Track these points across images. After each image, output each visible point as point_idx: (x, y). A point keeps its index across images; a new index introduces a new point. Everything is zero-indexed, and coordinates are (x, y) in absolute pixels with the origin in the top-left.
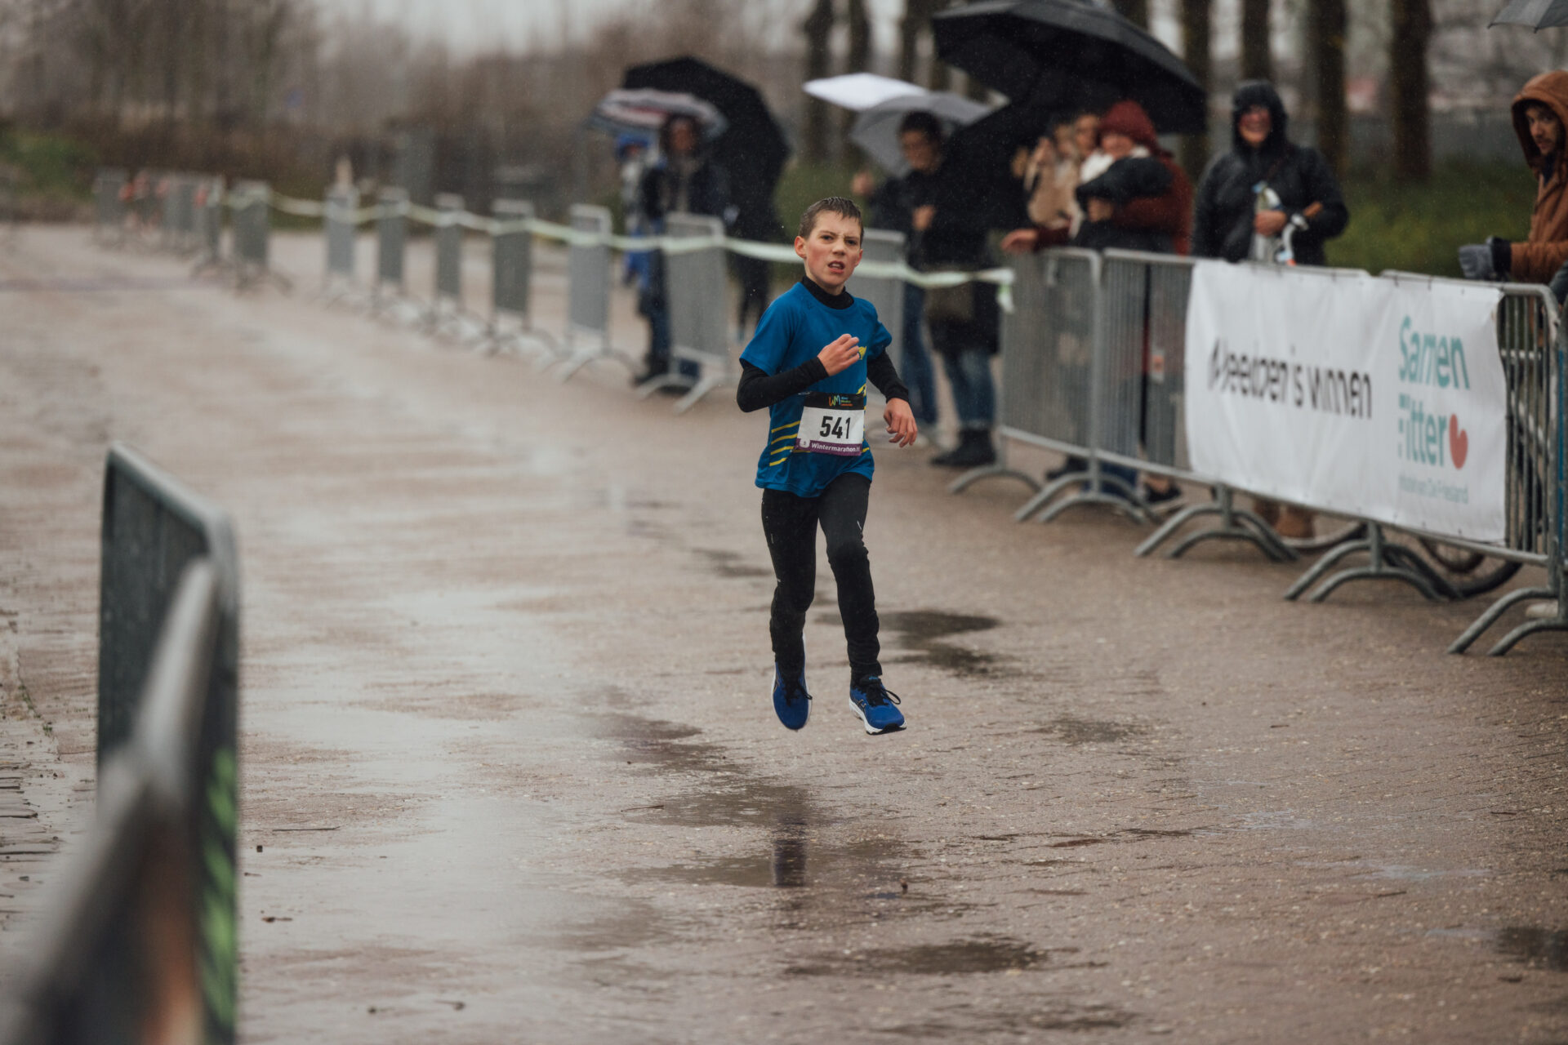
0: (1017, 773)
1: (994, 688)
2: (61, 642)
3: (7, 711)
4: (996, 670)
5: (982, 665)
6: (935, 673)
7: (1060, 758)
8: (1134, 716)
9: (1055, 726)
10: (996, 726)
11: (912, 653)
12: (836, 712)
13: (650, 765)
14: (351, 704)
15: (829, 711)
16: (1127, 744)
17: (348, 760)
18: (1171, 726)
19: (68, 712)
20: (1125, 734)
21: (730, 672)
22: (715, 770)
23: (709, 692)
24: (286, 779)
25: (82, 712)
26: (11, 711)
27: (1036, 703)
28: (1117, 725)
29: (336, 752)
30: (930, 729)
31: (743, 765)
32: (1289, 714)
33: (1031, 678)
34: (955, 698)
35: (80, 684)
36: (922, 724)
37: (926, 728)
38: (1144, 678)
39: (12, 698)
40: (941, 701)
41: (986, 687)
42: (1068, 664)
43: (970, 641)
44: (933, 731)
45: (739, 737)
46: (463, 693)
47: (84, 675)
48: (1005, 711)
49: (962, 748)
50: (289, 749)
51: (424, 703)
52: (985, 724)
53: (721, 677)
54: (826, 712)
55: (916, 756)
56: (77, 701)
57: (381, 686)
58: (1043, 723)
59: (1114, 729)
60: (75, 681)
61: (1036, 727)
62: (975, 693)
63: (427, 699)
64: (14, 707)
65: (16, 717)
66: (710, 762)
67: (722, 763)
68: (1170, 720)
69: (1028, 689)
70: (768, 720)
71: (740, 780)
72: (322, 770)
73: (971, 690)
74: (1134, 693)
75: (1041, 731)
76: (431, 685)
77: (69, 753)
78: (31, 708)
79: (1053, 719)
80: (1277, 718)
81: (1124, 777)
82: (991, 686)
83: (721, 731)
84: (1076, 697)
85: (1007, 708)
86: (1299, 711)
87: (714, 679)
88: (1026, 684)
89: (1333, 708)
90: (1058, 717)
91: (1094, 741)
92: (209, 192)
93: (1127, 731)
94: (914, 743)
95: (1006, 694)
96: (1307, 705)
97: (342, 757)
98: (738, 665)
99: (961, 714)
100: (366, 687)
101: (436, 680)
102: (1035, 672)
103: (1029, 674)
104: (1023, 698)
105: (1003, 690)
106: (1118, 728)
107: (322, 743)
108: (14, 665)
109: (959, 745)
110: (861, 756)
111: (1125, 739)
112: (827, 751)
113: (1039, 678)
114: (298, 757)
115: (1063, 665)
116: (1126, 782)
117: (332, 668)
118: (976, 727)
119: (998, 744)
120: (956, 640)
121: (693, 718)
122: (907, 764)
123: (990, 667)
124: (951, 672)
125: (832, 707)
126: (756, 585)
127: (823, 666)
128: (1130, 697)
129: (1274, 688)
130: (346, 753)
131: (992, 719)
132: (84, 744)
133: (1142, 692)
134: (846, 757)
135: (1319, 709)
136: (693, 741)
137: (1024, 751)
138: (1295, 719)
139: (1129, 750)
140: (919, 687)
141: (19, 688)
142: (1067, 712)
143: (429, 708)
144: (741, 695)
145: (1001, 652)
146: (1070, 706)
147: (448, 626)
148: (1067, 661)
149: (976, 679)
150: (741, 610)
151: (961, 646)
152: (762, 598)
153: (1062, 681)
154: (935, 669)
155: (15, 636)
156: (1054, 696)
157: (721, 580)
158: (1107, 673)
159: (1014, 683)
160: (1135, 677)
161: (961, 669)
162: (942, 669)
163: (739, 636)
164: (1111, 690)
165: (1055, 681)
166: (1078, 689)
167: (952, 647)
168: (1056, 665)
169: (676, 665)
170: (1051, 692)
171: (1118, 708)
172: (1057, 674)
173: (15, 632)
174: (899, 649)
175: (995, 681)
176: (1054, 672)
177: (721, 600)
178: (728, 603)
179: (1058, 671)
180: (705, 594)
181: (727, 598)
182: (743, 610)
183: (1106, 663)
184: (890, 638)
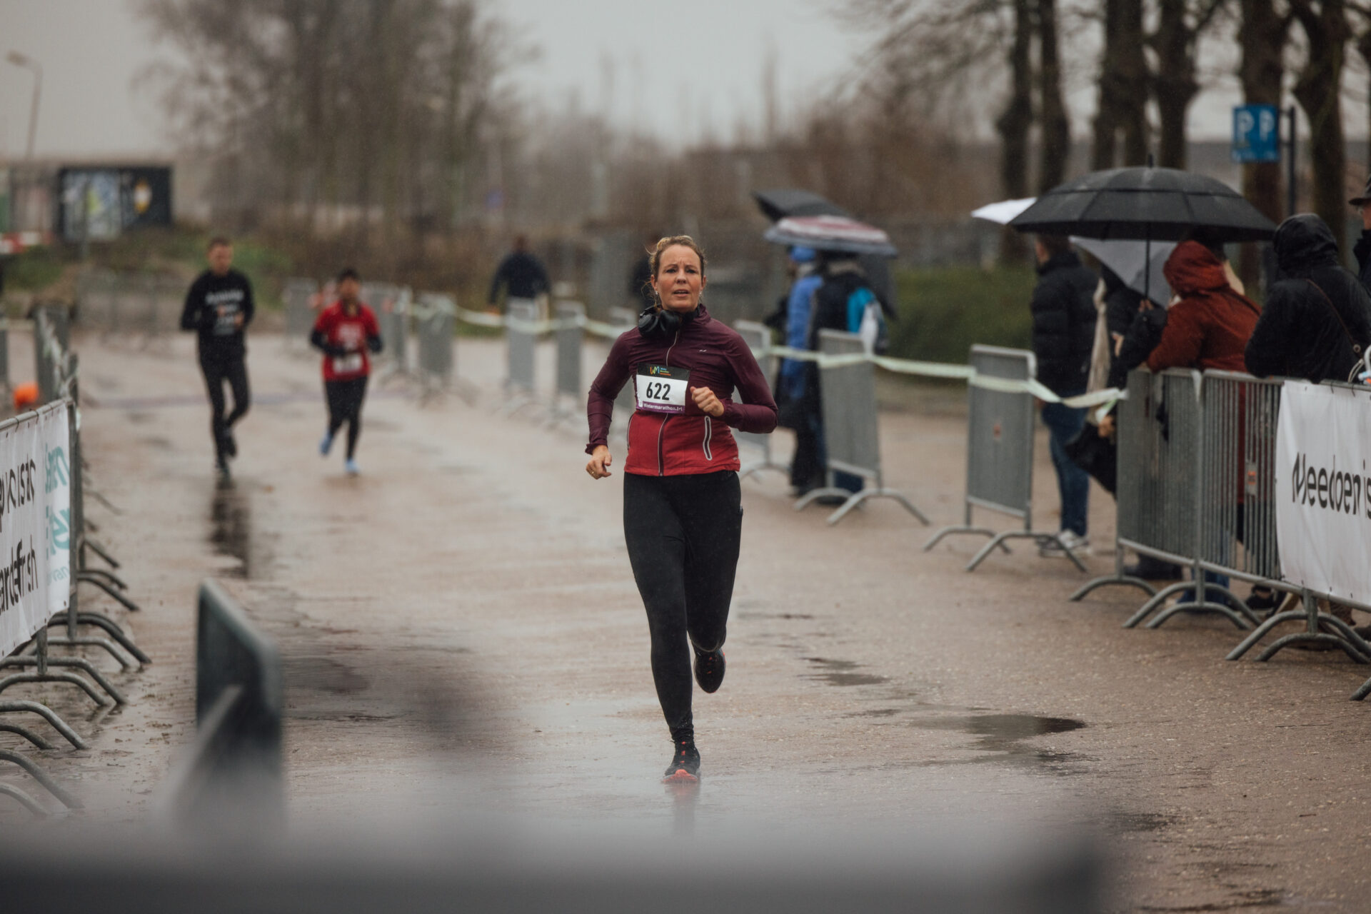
4: (1067, 768)
5: (1055, 763)
6: (1009, 771)
8: (1178, 808)
9: (1103, 818)
10: (1050, 818)
11: (993, 753)
16: (1165, 832)
18: (1210, 817)
20: (1165, 824)
27: (1091, 798)
28: (1160, 816)
32: (1320, 804)
33: (1095, 775)
34: (1020, 794)
38: (1199, 774)
40: (1006, 797)
41: (1052, 783)
42: (1134, 762)
48: (1061, 805)
59: (1157, 820)
62: (1040, 788)
68: (1210, 811)
69: (1088, 785)
73: (1038, 785)
74: (1185, 788)
80: (1308, 808)
84: (1129, 791)
86: (1330, 802)
88: (1089, 780)
89: (1362, 798)
90: (1109, 809)
92: (396, 299)
93: (1168, 821)
95: (1067, 789)
96: (1339, 797)
102: (1100, 770)
103: (1095, 771)
105: (1065, 786)
106: (1160, 819)
108: (163, 773)
111: (1164, 828)
113: (1103, 774)
115: (1128, 763)
116: (1152, 866)
120: (1036, 741)
123: (1061, 765)
124: (1023, 770)
126: (861, 692)
127: (906, 767)
128: (1180, 791)
129: (1314, 781)
133: (1192, 787)
135: (1350, 799)
138: (1324, 809)
139: (1164, 838)
142: (1118, 805)
145: (1075, 751)
146: (1122, 799)
147: (568, 733)
148: (1135, 759)
149: (1043, 776)
150: (843, 716)
151: (1040, 746)
152: (866, 704)
153: (1123, 777)
154: (1009, 768)
155: (167, 746)
156: (1111, 791)
157: (832, 688)
158: (1167, 770)
159: (1078, 780)
160: (1190, 773)
161: (1032, 767)
162: (1015, 767)
163: (836, 739)
164: (1164, 784)
165: (1117, 778)
166: (1133, 785)
167: (1032, 747)
168: (1122, 763)
169: (772, 767)
170: (1108, 788)
171: (1165, 800)
172: (1120, 771)
173: (168, 743)
174: (981, 749)
175: (1061, 778)
176: (1118, 769)
177: (826, 707)
178: (834, 709)
179: (1122, 768)
180: (813, 701)
181: (834, 704)
182: (845, 716)
183: (1169, 760)
184: (975, 740)
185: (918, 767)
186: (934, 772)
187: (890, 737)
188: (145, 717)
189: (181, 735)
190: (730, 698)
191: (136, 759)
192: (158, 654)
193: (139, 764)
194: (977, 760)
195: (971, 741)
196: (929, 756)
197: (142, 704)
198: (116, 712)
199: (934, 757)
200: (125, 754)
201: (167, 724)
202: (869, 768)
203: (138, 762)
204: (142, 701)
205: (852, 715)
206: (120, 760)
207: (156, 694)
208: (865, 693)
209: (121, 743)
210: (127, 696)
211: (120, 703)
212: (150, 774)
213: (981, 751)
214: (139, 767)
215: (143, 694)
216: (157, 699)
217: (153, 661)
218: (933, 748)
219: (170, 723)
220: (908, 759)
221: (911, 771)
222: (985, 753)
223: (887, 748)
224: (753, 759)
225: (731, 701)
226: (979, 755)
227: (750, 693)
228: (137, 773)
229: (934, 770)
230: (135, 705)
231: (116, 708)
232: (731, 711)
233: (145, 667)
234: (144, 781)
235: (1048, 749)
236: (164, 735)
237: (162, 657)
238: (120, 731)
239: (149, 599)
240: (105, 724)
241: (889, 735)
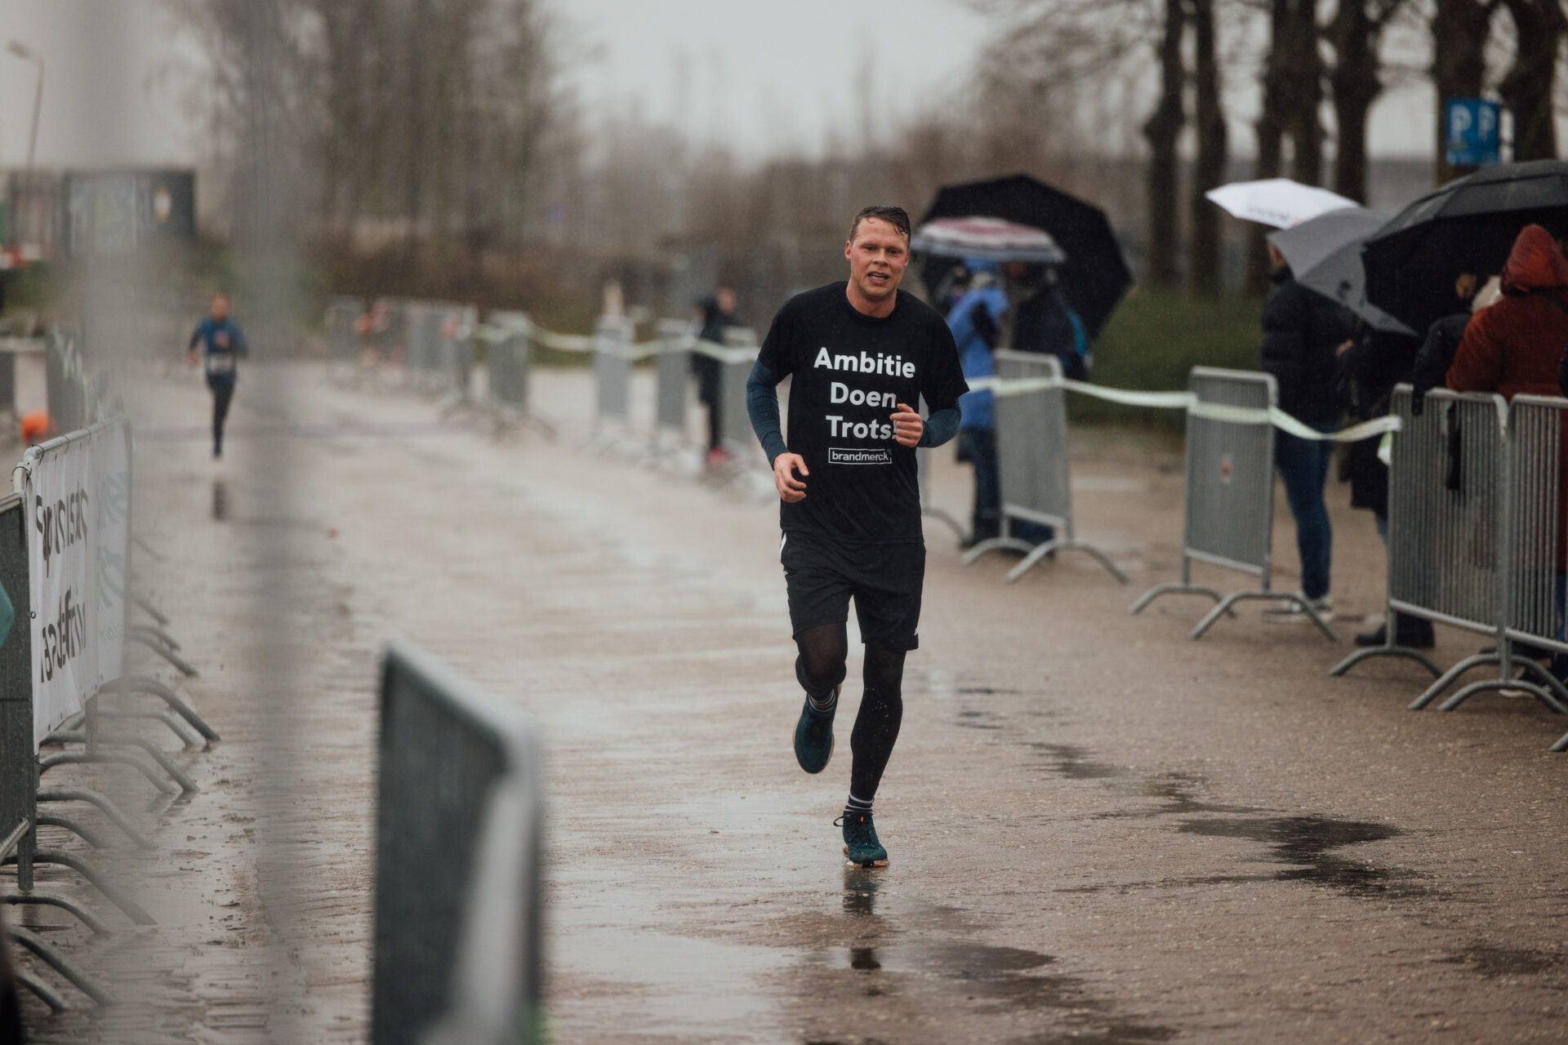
0: (1425, 1011)
1: (1392, 909)
2: (307, 853)
3: (246, 936)
4: (1395, 887)
5: (1378, 882)
6: (1323, 892)
7: (1474, 994)
8: (1559, 943)
9: (1467, 955)
10: (1398, 954)
11: (1296, 867)
12: (1208, 938)
13: (994, 1001)
14: (643, 927)
15: (1201, 936)
16: (1553, 976)
17: (644, 994)
19: (316, 936)
20: (1550, 965)
21: (1083, 890)
22: (1070, 1005)
23: (1060, 914)
24: (573, 1016)
25: (333, 937)
26: (252, 934)
27: (1443, 928)
28: (1539, 953)
29: (629, 984)
30: (1320, 958)
31: (1103, 1001)
33: (1436, 898)
34: (1349, 921)
35: (329, 903)
36: (1311, 952)
37: (1315, 957)
39: (252, 919)
40: (1332, 925)
41: (1386, 908)
42: (1479, 880)
43: (1362, 854)
44: (1324, 961)
45: (1097, 968)
46: (774, 915)
47: (334, 893)
48: (1407, 937)
49: (1358, 981)
50: (573, 981)
51: (728, 927)
52: (1384, 952)
53: (1073, 895)
54: (1197, 937)
55: (1304, 990)
56: (327, 924)
57: (677, 906)
58: (1453, 951)
59: (1537, 958)
60: (323, 899)
61: (1445, 956)
62: (1371, 915)
63: (733, 922)
64: (253, 931)
65: (257, 943)
66: (1064, 996)
67: (1078, 998)
69: (1432, 910)
70: (1130, 947)
71: (1103, 1019)
72: (614, 1006)
73: (1367, 911)
74: (1558, 916)
75: (1451, 960)
76: (736, 905)
77: (319, 985)
78: (274, 931)
79: (1464, 946)
81: (1551, 1015)
82: (1390, 906)
83: (1075, 960)
84: (1489, 920)
85: (1409, 933)
87: (1063, 897)
88: (1431, 905)
90: (1471, 944)
91: (1514, 972)
92: (458, 323)
93: (1551, 960)
94: (1302, 975)
95: (1407, 916)
97: (637, 991)
98: (1091, 882)
99: (1355, 940)
100: (660, 908)
101: (742, 900)
102: (1441, 890)
103: (1433, 892)
104: (1428, 922)
105: (1404, 911)
106: (1541, 957)
107: (612, 973)
108: (252, 881)
109: (1355, 977)
110: (1241, 990)
111: (1550, 970)
112: (1201, 985)
113: (1446, 897)
114: (585, 990)
115: (1472, 881)
116: (1554, 1022)
117: (619, 885)
118: (1373, 956)
119: (1401, 976)
120: (1347, 853)
121: (1042, 944)
122: (1295, 1001)
123: (1387, 884)
124: (1342, 889)
125: (1205, 932)
126: (1108, 786)
127: (1191, 884)
128: (1554, 920)
130: (640, 985)
131: (1393, 946)
132: (337, 975)
134: (1222, 991)
136: (1043, 971)
137: (1431, 985)
139: (1555, 983)
140: (1305, 908)
141: (260, 908)
142: (1479, 938)
143: (734, 933)
144: (1097, 917)
145: (1399, 866)
146: (1483, 930)
147: (753, 835)
148: (1478, 876)
149: (1371, 898)
150: (1092, 816)
151: (1352, 859)
152: (1118, 801)
153: (1473, 901)
154: (1324, 886)
155: (253, 846)
156: (1465, 918)
157: (1069, 781)
158: (1526, 892)
159: (1417, 903)
160: (1558, 896)
161: (1353, 886)
162: (1332, 886)
163: (1092, 846)
164: (1531, 911)
165: (1465, 901)
166: (1491, 911)
167: (1342, 859)
168: (1465, 882)
169: (1020, 882)
170: (1460, 914)
171: (1539, 933)
172: (1466, 892)
173: (253, 841)
174: (1280, 862)
175: (1394, 900)
176: (1463, 890)
177: (1069, 804)
178: (1078, 808)
179: (1467, 889)
180: (1050, 797)
181: (1078, 801)
182: (1096, 816)
183: (1523, 879)
184: (1269, 850)
185: (1207, 884)
186: (1230, 891)
187: (1161, 845)
188: (221, 808)
189: (268, 831)
190: (945, 793)
191: (215, 861)
192: (226, 729)
193: (219, 869)
194: (1280, 877)
195: (1264, 850)
196: (1217, 870)
197: (214, 792)
198: (183, 801)
199: (1225, 871)
200: (201, 856)
201: (248, 817)
202: (1144, 883)
203: (218, 865)
204: (215, 788)
205: (1104, 816)
206: (197, 863)
207: (230, 778)
208: (1111, 788)
209: (194, 841)
210: (196, 781)
211: (188, 790)
212: (235, 882)
213: (1280, 865)
214: (219, 872)
215: (215, 779)
216: (232, 785)
217: (222, 737)
218: (1219, 860)
219: (253, 816)
220: (1192, 874)
221: (1198, 889)
222: (1287, 867)
223: (1161, 859)
224: (992, 871)
225: (947, 796)
226: (1280, 870)
227: (969, 787)
228: (218, 880)
229: (1228, 888)
230: (207, 793)
231: (182, 796)
232: (951, 810)
233: (212, 745)
234: (227, 890)
235: (1363, 862)
236: (245, 831)
237: (231, 733)
238: (192, 825)
239: (206, 662)
240: (172, 815)
241: (1157, 842)
